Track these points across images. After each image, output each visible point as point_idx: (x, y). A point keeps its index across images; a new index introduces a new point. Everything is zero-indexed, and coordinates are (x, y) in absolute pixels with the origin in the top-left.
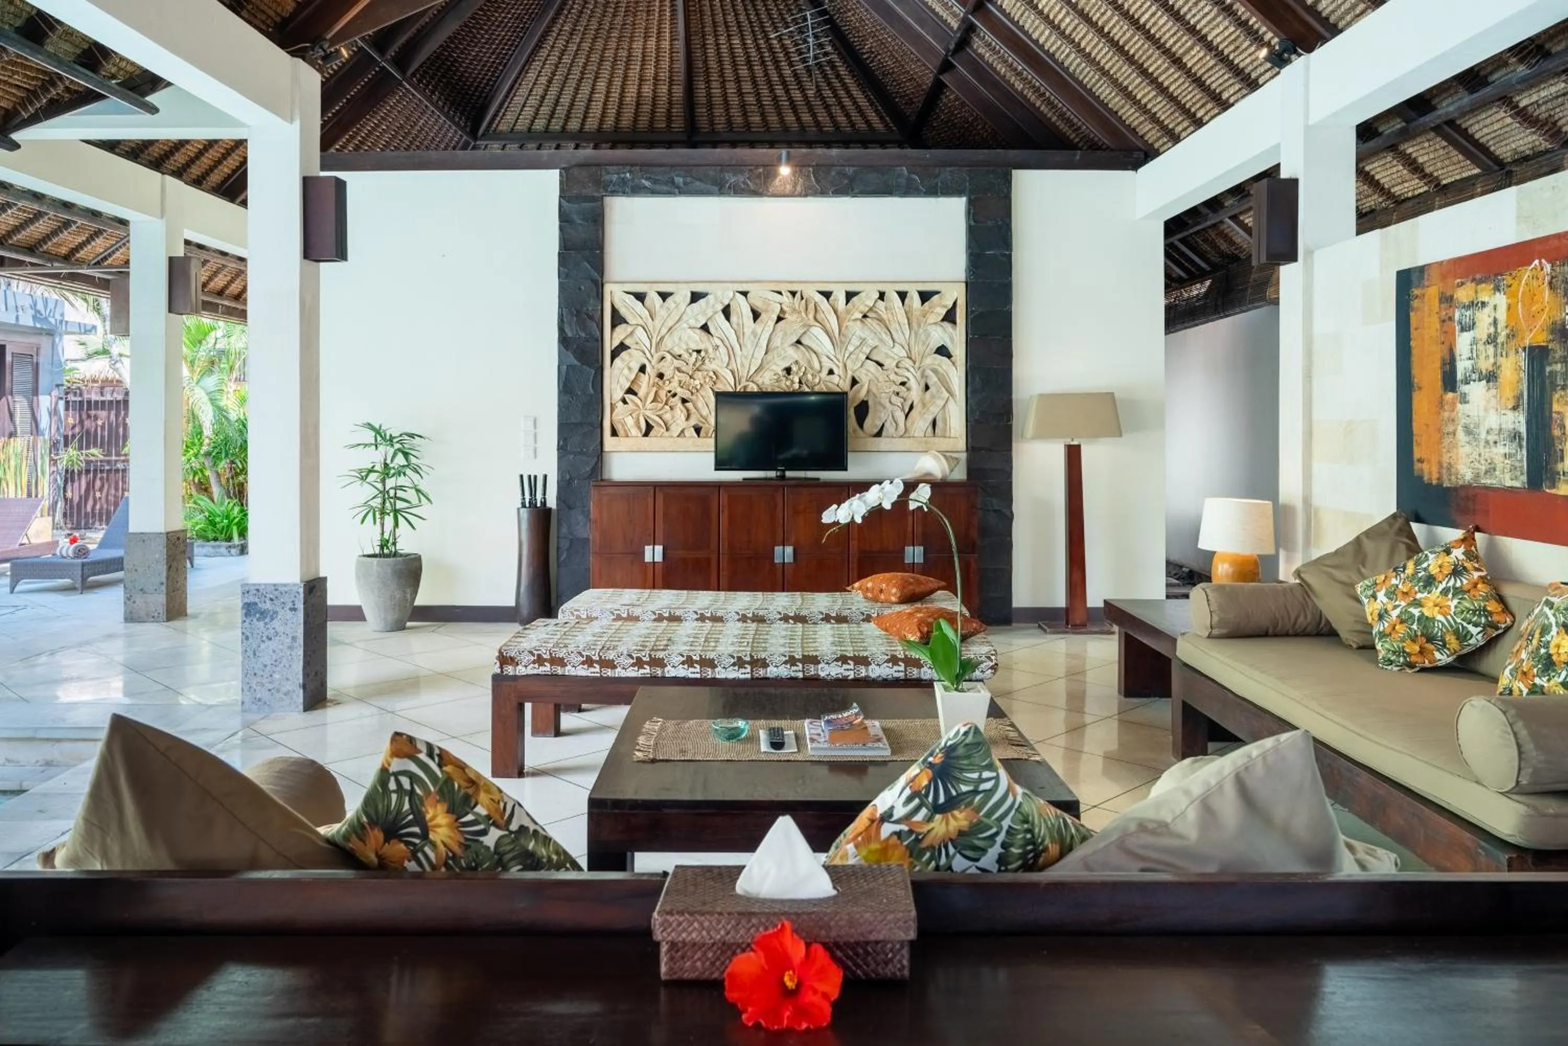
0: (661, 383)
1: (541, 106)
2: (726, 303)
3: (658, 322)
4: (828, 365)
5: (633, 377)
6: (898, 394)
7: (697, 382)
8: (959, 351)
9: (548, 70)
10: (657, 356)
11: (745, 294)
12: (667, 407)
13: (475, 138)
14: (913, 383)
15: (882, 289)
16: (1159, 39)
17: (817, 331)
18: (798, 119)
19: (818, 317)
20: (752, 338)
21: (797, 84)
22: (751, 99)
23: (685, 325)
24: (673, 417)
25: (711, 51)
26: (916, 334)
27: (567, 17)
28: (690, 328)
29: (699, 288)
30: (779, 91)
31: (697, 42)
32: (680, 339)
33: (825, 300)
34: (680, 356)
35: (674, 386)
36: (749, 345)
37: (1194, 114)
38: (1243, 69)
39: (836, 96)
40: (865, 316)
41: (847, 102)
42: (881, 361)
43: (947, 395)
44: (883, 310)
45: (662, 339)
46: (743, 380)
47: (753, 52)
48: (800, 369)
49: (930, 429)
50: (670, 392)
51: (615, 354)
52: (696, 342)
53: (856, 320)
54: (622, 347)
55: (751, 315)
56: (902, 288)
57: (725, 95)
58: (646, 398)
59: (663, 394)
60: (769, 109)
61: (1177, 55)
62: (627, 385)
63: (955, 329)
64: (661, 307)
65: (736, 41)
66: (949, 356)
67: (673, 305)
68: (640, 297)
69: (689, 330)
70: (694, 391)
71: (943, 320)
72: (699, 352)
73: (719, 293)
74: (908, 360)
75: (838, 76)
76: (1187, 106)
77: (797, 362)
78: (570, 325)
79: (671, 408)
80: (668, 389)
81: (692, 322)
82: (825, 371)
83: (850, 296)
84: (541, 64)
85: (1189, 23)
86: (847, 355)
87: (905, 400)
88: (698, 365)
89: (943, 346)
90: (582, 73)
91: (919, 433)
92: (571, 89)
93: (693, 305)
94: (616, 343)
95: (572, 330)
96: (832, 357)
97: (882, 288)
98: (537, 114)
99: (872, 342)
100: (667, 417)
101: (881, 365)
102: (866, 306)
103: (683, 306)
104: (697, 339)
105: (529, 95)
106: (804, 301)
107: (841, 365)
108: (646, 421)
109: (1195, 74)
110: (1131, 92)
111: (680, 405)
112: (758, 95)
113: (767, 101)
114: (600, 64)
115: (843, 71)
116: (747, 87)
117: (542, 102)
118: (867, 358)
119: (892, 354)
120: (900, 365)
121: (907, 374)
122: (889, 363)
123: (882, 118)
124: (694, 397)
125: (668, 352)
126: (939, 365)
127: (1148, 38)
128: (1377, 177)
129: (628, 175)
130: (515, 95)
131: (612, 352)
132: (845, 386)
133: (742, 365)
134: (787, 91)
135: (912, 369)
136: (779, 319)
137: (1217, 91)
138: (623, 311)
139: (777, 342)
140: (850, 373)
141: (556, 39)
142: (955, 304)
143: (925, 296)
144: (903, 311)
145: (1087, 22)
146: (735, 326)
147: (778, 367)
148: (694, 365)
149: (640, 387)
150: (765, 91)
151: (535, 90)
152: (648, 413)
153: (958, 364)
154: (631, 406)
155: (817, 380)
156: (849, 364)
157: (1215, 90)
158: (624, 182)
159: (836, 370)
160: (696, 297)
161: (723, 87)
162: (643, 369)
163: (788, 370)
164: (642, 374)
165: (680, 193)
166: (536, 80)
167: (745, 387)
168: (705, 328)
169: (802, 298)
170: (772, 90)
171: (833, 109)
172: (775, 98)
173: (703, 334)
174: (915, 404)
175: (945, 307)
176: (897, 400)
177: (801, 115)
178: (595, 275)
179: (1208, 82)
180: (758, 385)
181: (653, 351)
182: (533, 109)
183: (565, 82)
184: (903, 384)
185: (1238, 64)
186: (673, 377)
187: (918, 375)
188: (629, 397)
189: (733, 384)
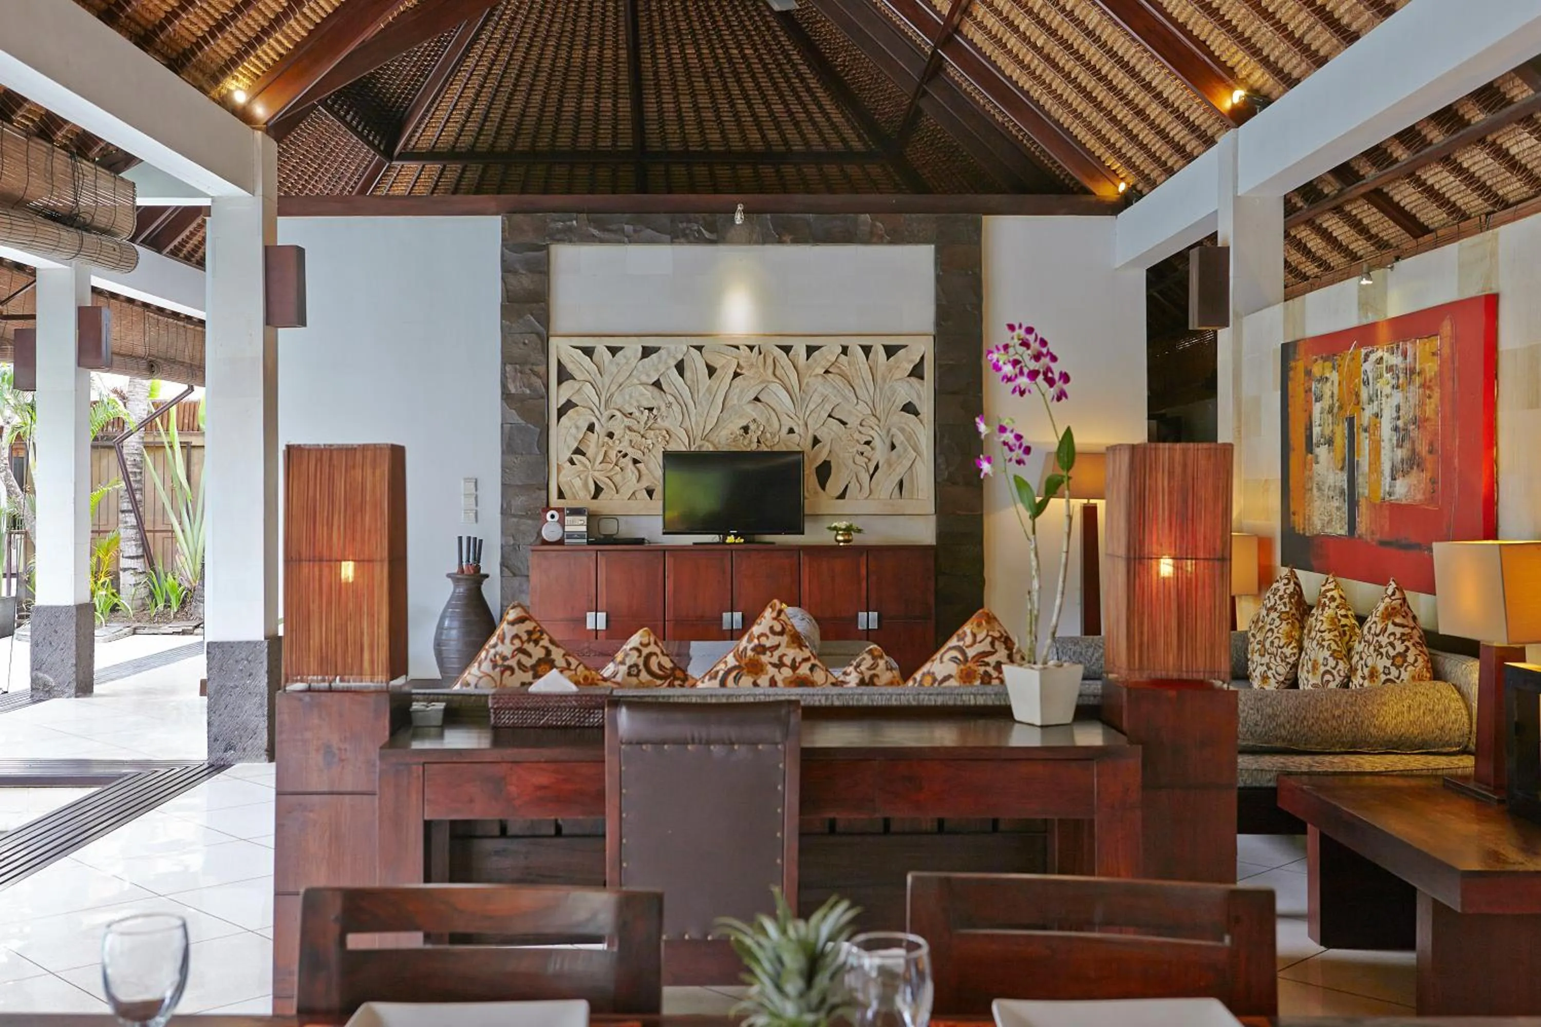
0: (610, 442)
1: (467, 121)
2: (680, 359)
3: (607, 379)
4: (787, 423)
5: (581, 436)
6: (862, 454)
7: (649, 442)
8: (927, 408)
9: (476, 81)
10: (607, 414)
11: (699, 348)
12: (618, 468)
13: (391, 158)
14: (877, 442)
15: (845, 344)
16: (1122, 90)
17: (776, 387)
18: (764, 137)
19: (777, 373)
20: (707, 395)
21: (762, 99)
22: (708, 115)
23: (635, 381)
24: (624, 479)
25: (662, 62)
26: (881, 390)
27: (498, 24)
28: (641, 384)
29: (651, 342)
30: (741, 105)
31: (646, 51)
32: (631, 397)
33: (785, 355)
34: (631, 414)
35: (625, 447)
36: (704, 403)
37: (1165, 163)
38: (1198, 127)
39: (806, 111)
40: (827, 372)
41: (818, 117)
42: (845, 420)
43: (915, 454)
44: (846, 364)
45: (612, 395)
46: (698, 439)
47: (710, 63)
48: (758, 427)
49: (897, 490)
50: (620, 452)
51: (561, 412)
52: (648, 399)
53: (816, 376)
54: (569, 405)
55: (706, 371)
56: (866, 341)
57: (679, 110)
58: (595, 460)
59: (613, 455)
60: (730, 125)
61: (1140, 107)
62: (575, 445)
63: (923, 386)
64: (611, 362)
65: (690, 51)
66: (917, 414)
67: (623, 361)
68: (588, 352)
69: (641, 387)
70: (646, 450)
71: (909, 376)
72: (651, 410)
73: (672, 347)
74: (872, 418)
75: (809, 90)
76: (1158, 155)
77: (754, 420)
78: (514, 381)
79: (622, 469)
80: (618, 449)
81: (644, 378)
82: (785, 430)
83: (810, 350)
84: (468, 76)
85: (1144, 80)
86: (807, 413)
87: (869, 460)
88: (649, 424)
89: (910, 402)
90: (515, 85)
91: (884, 495)
92: (503, 103)
93: (646, 360)
94: (562, 401)
95: (516, 387)
96: (792, 415)
97: (845, 341)
98: (462, 130)
99: (835, 400)
100: (618, 479)
101: (844, 423)
102: (828, 360)
103: (633, 361)
104: (649, 396)
105: (454, 109)
106: (762, 355)
107: (801, 423)
108: (595, 483)
109: (1159, 125)
110: (1105, 135)
111: (631, 465)
112: (717, 110)
113: (727, 117)
114: (535, 76)
115: (813, 83)
116: (704, 101)
117: (468, 117)
118: (830, 416)
119: (855, 412)
120: (864, 423)
121: (872, 433)
122: (853, 422)
123: (859, 136)
124: (645, 458)
125: (619, 410)
126: (906, 424)
127: (1110, 89)
128: (1334, 234)
129: (574, 222)
130: (437, 109)
131: (559, 410)
132: (807, 444)
133: (697, 423)
134: (750, 106)
135: (876, 428)
136: (736, 375)
137: (1181, 143)
138: (570, 367)
139: (733, 400)
140: (811, 433)
141: (486, 47)
142: (922, 358)
143: (890, 351)
144: (867, 367)
145: (1053, 67)
146: (689, 383)
147: (735, 426)
148: (646, 423)
149: (588, 446)
150: (724, 106)
151: (459, 104)
152: (596, 474)
153: (925, 421)
154: (579, 467)
155: (776, 440)
156: (810, 422)
157: (1179, 142)
158: (570, 229)
159: (796, 429)
160: (647, 352)
161: (677, 102)
162: (591, 428)
163: (746, 429)
164: (590, 433)
165: (630, 242)
166: (462, 92)
167: (700, 447)
168: (657, 384)
169: (760, 353)
170: (733, 105)
171: (804, 126)
172: (736, 115)
173: (656, 391)
174: (880, 465)
175: (912, 361)
176: (861, 460)
177: (766, 132)
178: (541, 329)
179: (1171, 135)
180: (714, 446)
181: (602, 409)
182: (458, 125)
183: (495, 95)
184: (868, 443)
185: (1193, 121)
186: (623, 437)
187: (884, 433)
188: (576, 458)
189: (687, 444)
